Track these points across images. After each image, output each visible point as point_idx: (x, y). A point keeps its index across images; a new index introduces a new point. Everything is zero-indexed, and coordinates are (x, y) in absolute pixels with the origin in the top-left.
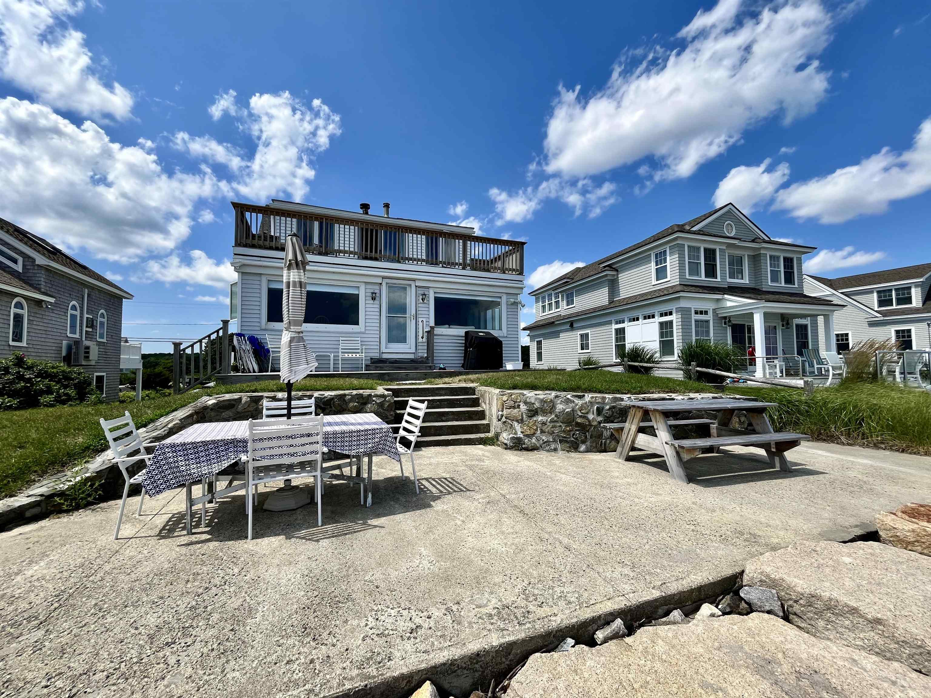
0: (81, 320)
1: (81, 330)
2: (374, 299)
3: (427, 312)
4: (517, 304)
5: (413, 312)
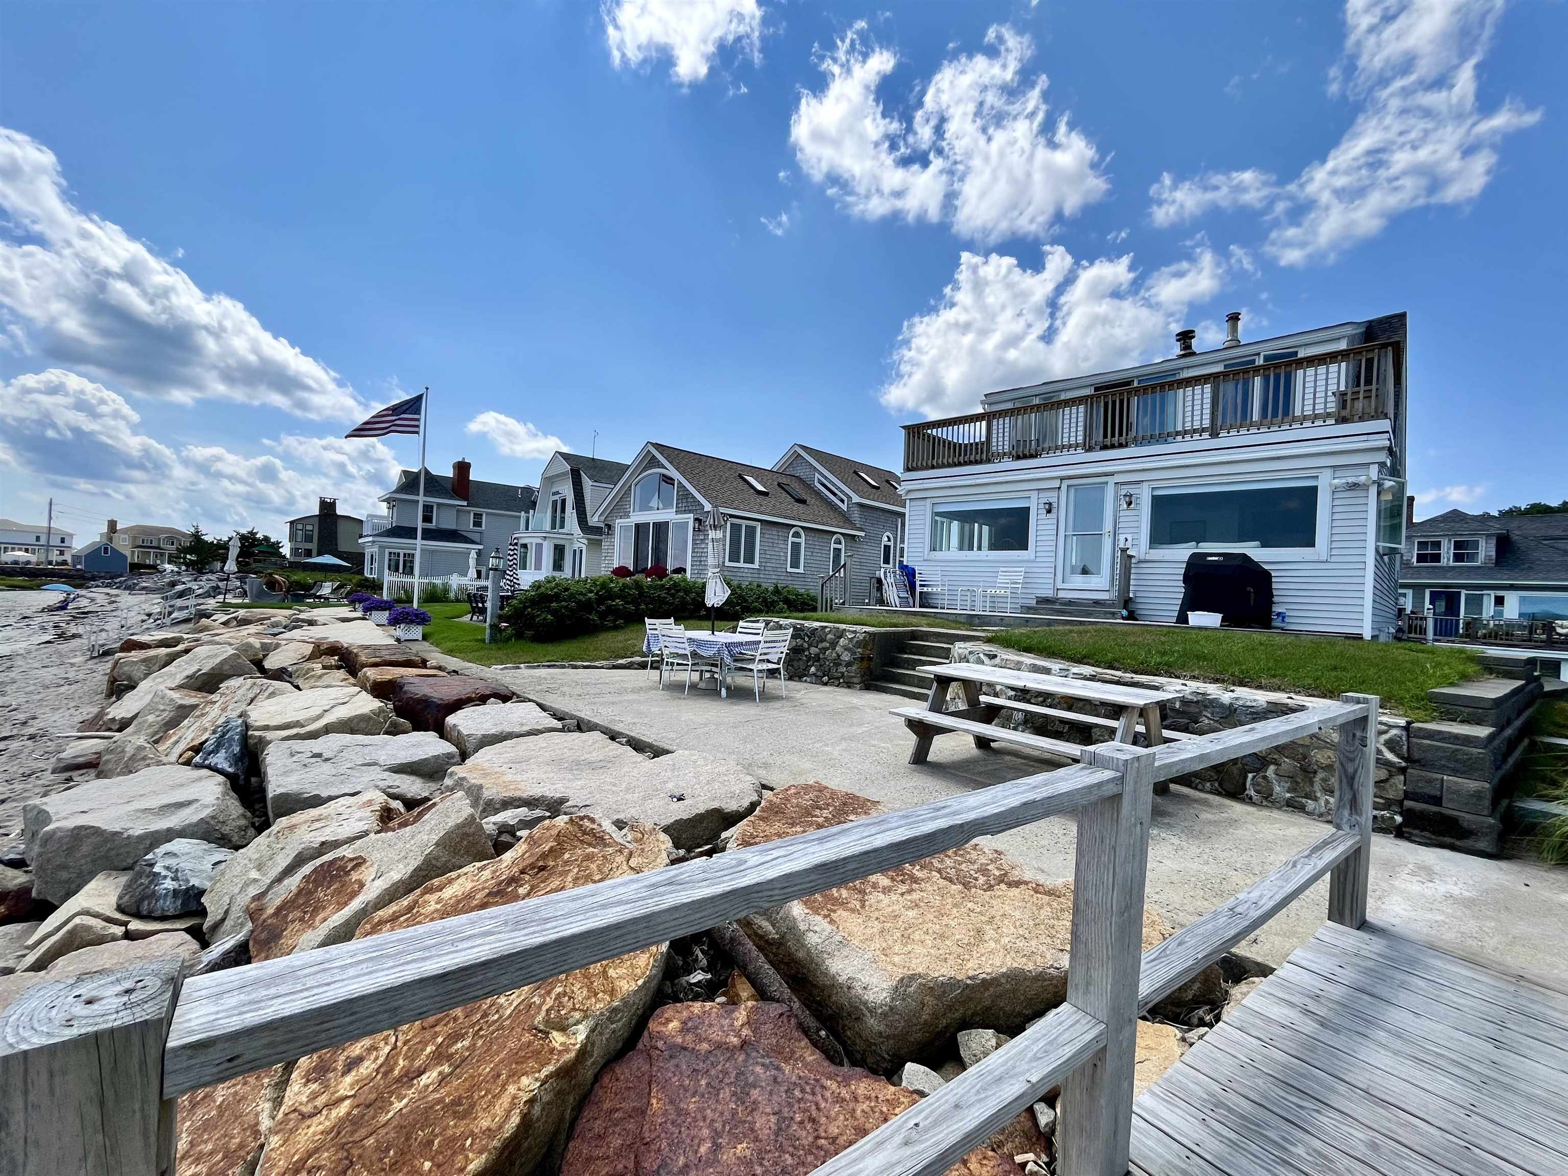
0: (895, 550)
1: (895, 560)
2: (1049, 511)
3: (1136, 524)
4: (1365, 487)
5: (1108, 526)
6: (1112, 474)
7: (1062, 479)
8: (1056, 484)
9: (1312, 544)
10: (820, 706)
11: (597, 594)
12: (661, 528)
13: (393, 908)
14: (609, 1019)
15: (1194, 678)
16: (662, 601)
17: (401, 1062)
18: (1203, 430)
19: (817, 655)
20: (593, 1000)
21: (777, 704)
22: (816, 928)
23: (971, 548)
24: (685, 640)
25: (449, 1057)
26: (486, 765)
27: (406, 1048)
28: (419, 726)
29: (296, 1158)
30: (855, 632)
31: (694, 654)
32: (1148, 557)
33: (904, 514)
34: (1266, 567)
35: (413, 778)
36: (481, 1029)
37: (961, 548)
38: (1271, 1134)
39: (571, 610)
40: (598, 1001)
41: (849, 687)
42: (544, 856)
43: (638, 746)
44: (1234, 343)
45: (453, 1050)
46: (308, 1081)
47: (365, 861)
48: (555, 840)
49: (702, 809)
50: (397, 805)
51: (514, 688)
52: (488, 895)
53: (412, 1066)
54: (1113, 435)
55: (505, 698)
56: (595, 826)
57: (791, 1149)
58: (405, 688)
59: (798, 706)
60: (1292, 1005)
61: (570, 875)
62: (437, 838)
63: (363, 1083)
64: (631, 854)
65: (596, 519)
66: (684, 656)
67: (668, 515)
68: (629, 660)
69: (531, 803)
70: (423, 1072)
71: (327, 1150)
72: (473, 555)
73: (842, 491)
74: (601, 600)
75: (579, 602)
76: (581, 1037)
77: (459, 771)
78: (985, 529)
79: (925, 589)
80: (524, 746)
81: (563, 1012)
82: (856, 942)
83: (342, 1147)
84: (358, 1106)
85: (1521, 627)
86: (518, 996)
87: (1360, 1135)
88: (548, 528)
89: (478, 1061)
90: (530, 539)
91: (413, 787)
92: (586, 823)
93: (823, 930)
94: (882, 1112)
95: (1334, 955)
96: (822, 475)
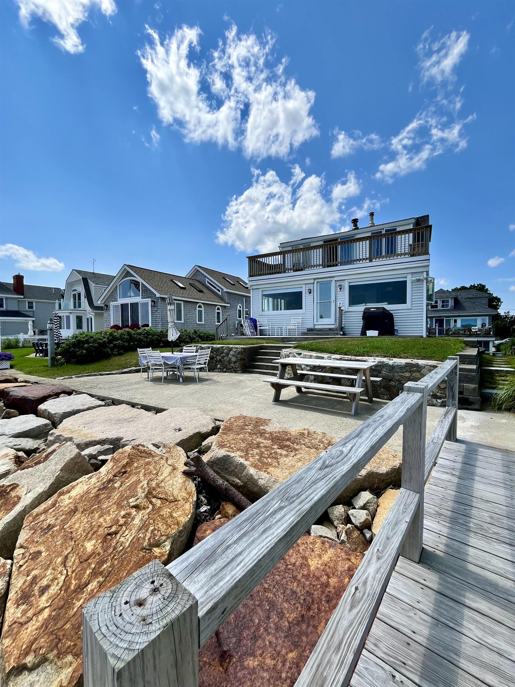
0: (243, 312)
1: (243, 316)
2: (310, 293)
3: (343, 297)
4: (422, 280)
5: (333, 298)
6: (334, 277)
7: (315, 279)
8: (312, 281)
9: (405, 303)
10: (226, 381)
11: (108, 338)
12: (134, 306)
13: (43, 507)
14: (179, 536)
15: (377, 356)
16: (140, 340)
17: (73, 582)
18: (367, 259)
19: (220, 360)
20: (170, 529)
21: (207, 382)
22: (262, 477)
23: (278, 310)
24: (161, 357)
25: (101, 573)
26: (70, 427)
27: (74, 574)
28: (23, 412)
29: (24, 647)
30: (237, 348)
31: (165, 363)
32: (349, 310)
33: (250, 297)
34: (391, 312)
35: (27, 439)
36: (115, 556)
37: (274, 310)
38: (461, 521)
39: (96, 347)
40: (172, 529)
41: (236, 372)
42: (124, 466)
43: (147, 408)
44: (372, 225)
45: (102, 569)
46: (18, 605)
47: (18, 485)
48: (128, 458)
49: (191, 433)
50: (21, 454)
51: (73, 388)
52: (98, 490)
53: (81, 582)
54: (333, 261)
55: (69, 393)
56: (145, 449)
57: (277, 573)
58: (11, 394)
59: (216, 382)
60: (447, 473)
61: (141, 473)
62: (61, 467)
63: (53, 598)
64: (167, 459)
65: (99, 302)
66: (161, 365)
67: (138, 299)
68: (130, 369)
69: (101, 442)
70: (89, 584)
71: (43, 637)
72: (30, 323)
73: (219, 287)
74: (110, 341)
75: (99, 343)
76: (168, 548)
77: (56, 432)
78: (283, 301)
79: (262, 328)
80: (87, 416)
81: (156, 538)
82: (281, 480)
83: (52, 633)
84: (54, 610)
85: (462, 330)
86: (131, 536)
87: (487, 515)
88: (72, 308)
89: (117, 571)
90: (63, 314)
91: (29, 443)
92: (141, 448)
93: (266, 477)
94: (310, 548)
95: (452, 453)
96: (209, 279)
